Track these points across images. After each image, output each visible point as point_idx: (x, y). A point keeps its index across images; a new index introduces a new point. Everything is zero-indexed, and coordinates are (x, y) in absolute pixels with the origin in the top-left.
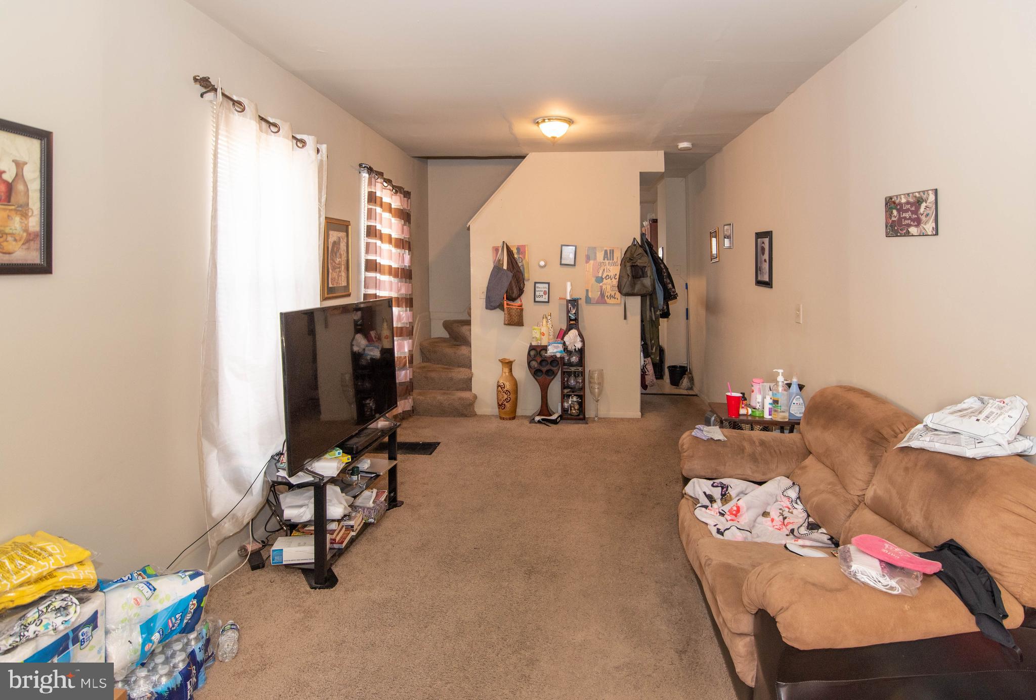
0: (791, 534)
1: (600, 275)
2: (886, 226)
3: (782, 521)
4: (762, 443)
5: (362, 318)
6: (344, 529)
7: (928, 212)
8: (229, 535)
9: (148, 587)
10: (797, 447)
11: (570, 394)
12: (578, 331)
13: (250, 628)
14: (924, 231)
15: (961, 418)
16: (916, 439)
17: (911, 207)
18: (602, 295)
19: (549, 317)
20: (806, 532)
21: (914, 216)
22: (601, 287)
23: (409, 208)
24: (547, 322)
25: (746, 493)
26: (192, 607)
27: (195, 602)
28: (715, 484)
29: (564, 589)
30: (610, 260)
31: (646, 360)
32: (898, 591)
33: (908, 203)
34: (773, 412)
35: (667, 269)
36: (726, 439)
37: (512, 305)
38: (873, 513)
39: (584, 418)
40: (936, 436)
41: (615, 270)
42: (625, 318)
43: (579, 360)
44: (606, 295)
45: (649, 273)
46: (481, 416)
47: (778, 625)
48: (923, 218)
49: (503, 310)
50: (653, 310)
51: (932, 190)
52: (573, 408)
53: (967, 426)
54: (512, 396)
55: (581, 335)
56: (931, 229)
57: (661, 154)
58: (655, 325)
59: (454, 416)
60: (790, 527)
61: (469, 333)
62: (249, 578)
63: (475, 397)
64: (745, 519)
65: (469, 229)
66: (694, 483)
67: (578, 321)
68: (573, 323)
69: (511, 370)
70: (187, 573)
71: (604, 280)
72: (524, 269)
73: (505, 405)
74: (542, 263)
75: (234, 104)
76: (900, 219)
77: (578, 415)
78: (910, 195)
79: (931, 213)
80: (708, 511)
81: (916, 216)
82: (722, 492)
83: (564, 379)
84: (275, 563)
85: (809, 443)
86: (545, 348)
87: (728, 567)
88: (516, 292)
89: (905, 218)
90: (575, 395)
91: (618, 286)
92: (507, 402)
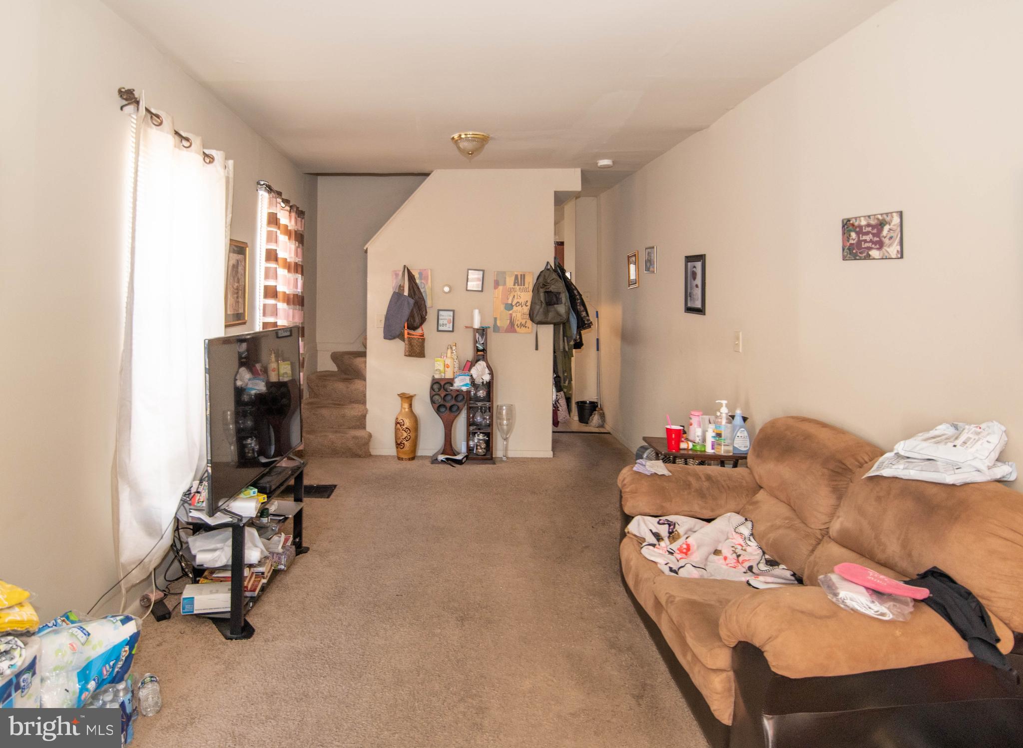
0: (748, 571)
1: (510, 302)
2: (843, 250)
3: (736, 558)
4: (709, 478)
5: (248, 350)
6: (254, 576)
7: (892, 234)
8: (135, 583)
9: (82, 631)
10: (747, 483)
11: (476, 431)
12: (486, 363)
13: (170, 681)
14: (886, 254)
15: (935, 445)
16: (886, 468)
17: (873, 229)
18: (512, 324)
19: (454, 348)
20: (766, 568)
21: (876, 239)
22: (511, 315)
23: (303, 229)
24: (452, 353)
25: (694, 530)
26: (124, 655)
27: (127, 648)
28: (661, 522)
29: (502, 635)
30: (521, 286)
31: (558, 394)
32: (889, 617)
33: (868, 225)
34: (716, 446)
35: (580, 295)
36: (670, 474)
37: (413, 335)
38: (839, 546)
39: (492, 458)
40: (910, 464)
41: (525, 296)
42: (537, 349)
43: (487, 394)
44: (516, 324)
45: (564, 300)
46: (376, 456)
47: (765, 654)
48: (886, 241)
49: (404, 341)
50: (566, 341)
51: (897, 212)
52: (479, 447)
53: (942, 452)
54: (412, 435)
55: (489, 367)
56: (895, 252)
57: (577, 172)
58: (568, 355)
59: (347, 457)
60: (747, 565)
61: (363, 365)
62: (156, 630)
63: (370, 436)
64: (696, 557)
65: (366, 251)
66: (639, 520)
67: (486, 351)
68: (481, 354)
69: (411, 406)
70: (119, 618)
71: (515, 307)
72: (426, 296)
73: (404, 444)
74: (446, 289)
75: (151, 117)
76: (859, 242)
77: (484, 455)
78: (871, 217)
79: (896, 236)
80: (655, 549)
81: (878, 239)
82: (669, 529)
83: (470, 415)
84: (185, 612)
85: (761, 478)
86: (450, 382)
87: (693, 603)
88: (417, 320)
89: (865, 241)
90: (481, 433)
91: (530, 314)
92: (407, 441)
